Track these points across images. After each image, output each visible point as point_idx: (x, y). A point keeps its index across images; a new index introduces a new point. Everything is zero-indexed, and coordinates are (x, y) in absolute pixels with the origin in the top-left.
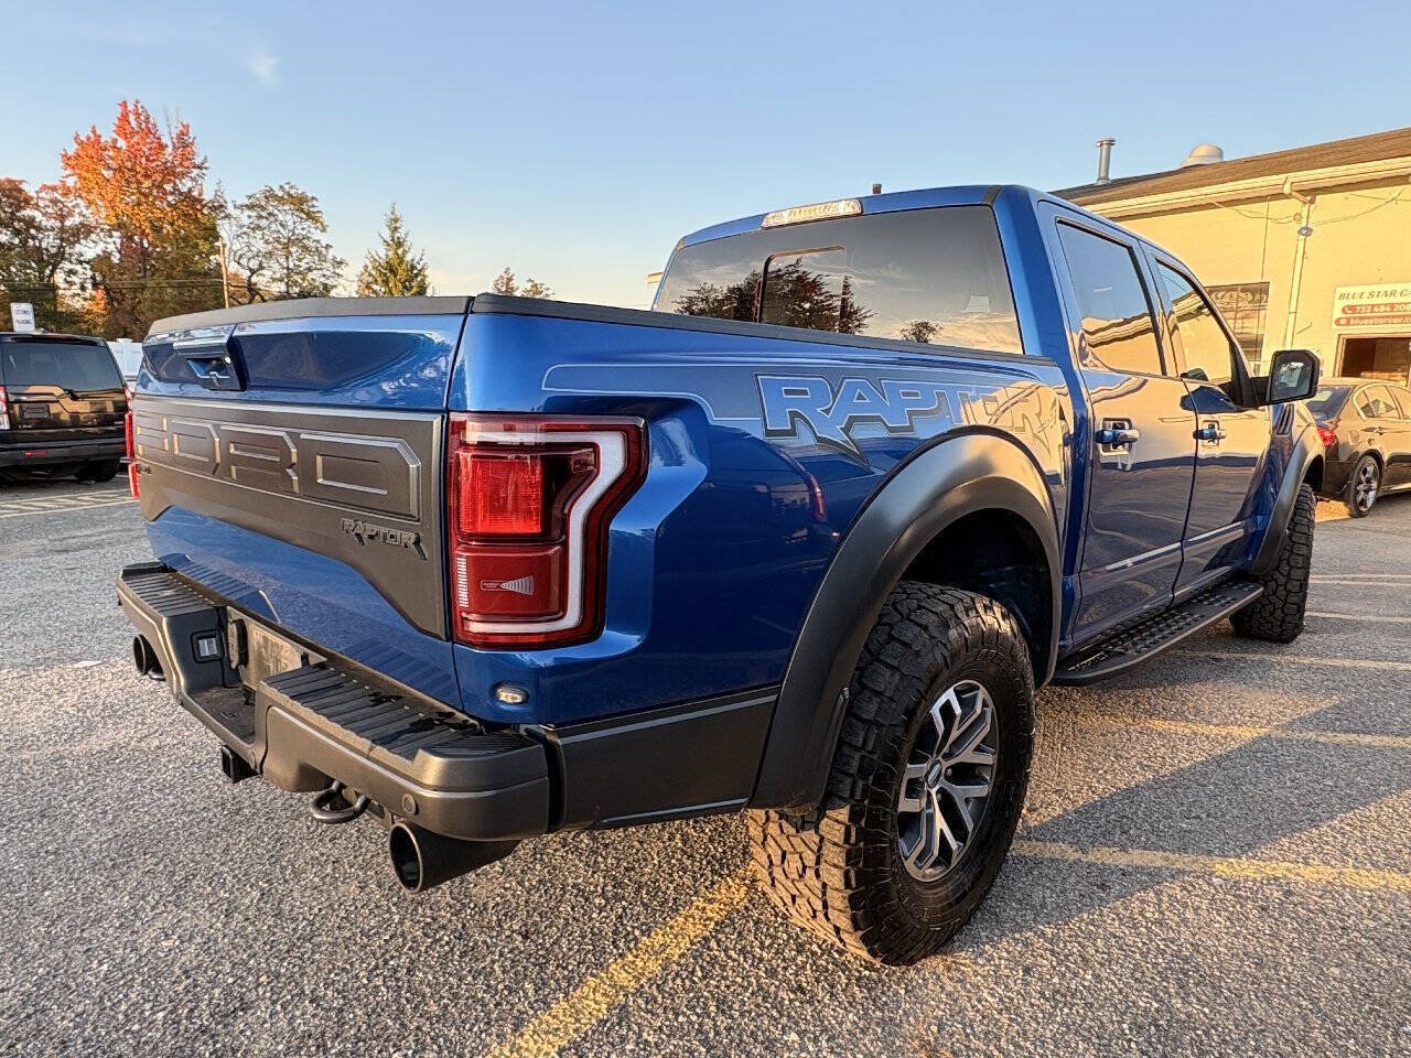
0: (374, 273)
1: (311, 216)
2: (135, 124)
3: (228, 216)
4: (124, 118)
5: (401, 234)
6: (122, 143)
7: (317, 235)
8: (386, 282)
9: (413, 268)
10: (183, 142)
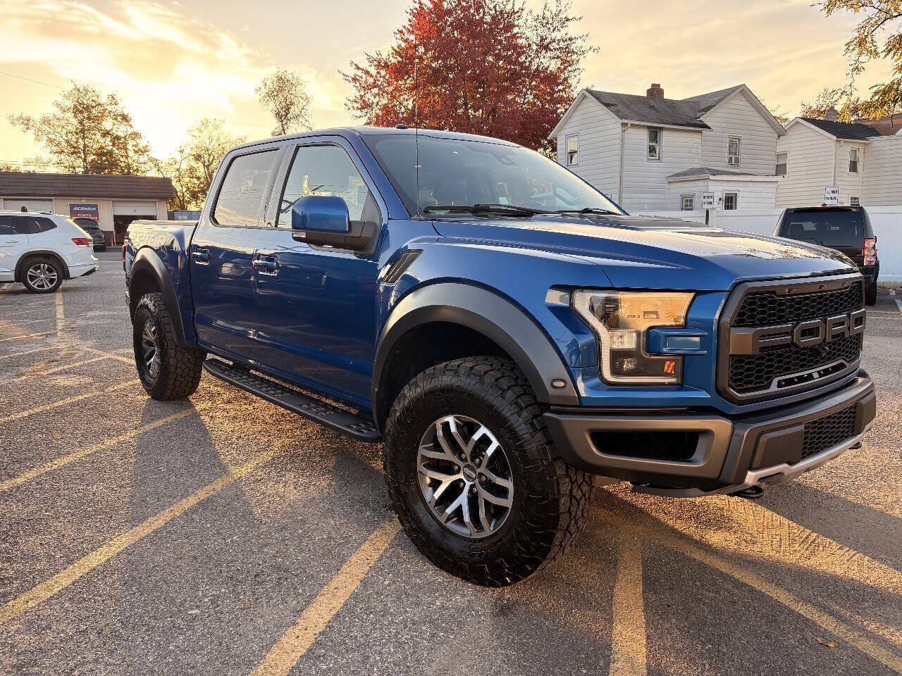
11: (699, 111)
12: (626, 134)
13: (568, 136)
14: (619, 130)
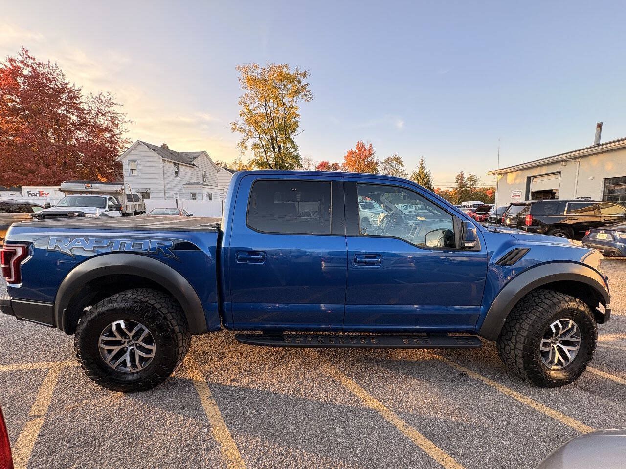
0: (414, 177)
1: (400, 163)
2: (360, 146)
3: (379, 166)
4: (358, 145)
5: (424, 165)
6: (357, 151)
7: (401, 168)
8: (417, 180)
9: (427, 174)
10: (370, 148)
11: (191, 159)
12: (164, 164)
13: (130, 161)
14: (162, 162)
